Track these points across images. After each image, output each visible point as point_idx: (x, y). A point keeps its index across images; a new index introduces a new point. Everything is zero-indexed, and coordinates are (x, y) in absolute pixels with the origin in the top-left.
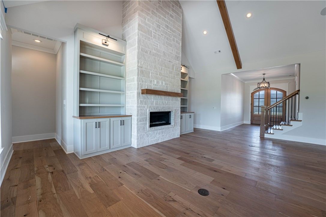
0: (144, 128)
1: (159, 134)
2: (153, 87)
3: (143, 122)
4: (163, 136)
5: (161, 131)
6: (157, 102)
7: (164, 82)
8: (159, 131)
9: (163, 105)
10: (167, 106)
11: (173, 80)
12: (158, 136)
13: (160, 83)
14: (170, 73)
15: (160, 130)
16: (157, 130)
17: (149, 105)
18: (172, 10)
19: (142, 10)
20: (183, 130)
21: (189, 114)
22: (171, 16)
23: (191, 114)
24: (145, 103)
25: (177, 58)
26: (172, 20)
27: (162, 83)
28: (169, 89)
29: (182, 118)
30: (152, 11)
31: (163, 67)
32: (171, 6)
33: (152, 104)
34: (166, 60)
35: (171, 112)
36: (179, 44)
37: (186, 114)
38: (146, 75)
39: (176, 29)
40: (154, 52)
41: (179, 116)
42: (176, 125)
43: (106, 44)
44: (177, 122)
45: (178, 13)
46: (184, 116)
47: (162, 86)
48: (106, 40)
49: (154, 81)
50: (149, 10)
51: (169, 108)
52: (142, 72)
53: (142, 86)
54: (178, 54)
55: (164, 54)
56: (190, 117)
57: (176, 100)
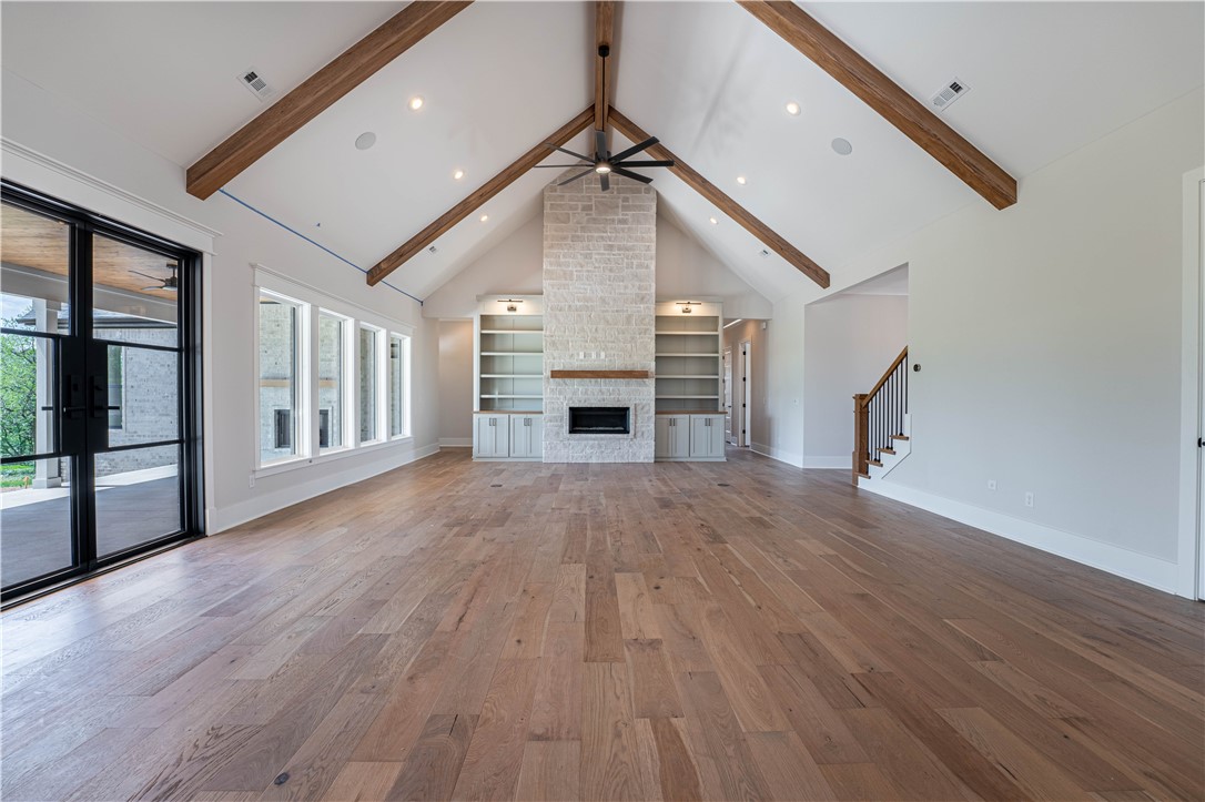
0: (558, 433)
1: (592, 447)
2: (578, 362)
3: (556, 424)
4: (602, 452)
6: (586, 390)
7: (603, 355)
8: (591, 442)
11: (629, 345)
12: (588, 451)
13: (594, 356)
14: (619, 333)
15: (591, 439)
16: (586, 439)
17: (568, 396)
18: (625, 208)
19: (551, 247)
20: (681, 453)
21: (705, 416)
22: (620, 222)
23: (710, 416)
24: (560, 393)
25: (642, 299)
26: (623, 230)
27: (598, 355)
28: (618, 365)
29: (672, 423)
30: (573, 236)
31: (601, 326)
32: (621, 203)
33: (574, 393)
34: (607, 311)
35: (628, 409)
36: (647, 267)
37: (693, 416)
38: (560, 347)
39: (637, 241)
40: (579, 304)
41: (649, 418)
42: (639, 434)
43: (512, 309)
44: (644, 429)
45: (640, 208)
46: (682, 419)
47: (598, 360)
48: (514, 304)
49: (578, 354)
50: (565, 238)
51: (618, 401)
52: (554, 344)
53: (553, 365)
54: (646, 289)
55: (603, 300)
56: (708, 423)
57: (640, 385)
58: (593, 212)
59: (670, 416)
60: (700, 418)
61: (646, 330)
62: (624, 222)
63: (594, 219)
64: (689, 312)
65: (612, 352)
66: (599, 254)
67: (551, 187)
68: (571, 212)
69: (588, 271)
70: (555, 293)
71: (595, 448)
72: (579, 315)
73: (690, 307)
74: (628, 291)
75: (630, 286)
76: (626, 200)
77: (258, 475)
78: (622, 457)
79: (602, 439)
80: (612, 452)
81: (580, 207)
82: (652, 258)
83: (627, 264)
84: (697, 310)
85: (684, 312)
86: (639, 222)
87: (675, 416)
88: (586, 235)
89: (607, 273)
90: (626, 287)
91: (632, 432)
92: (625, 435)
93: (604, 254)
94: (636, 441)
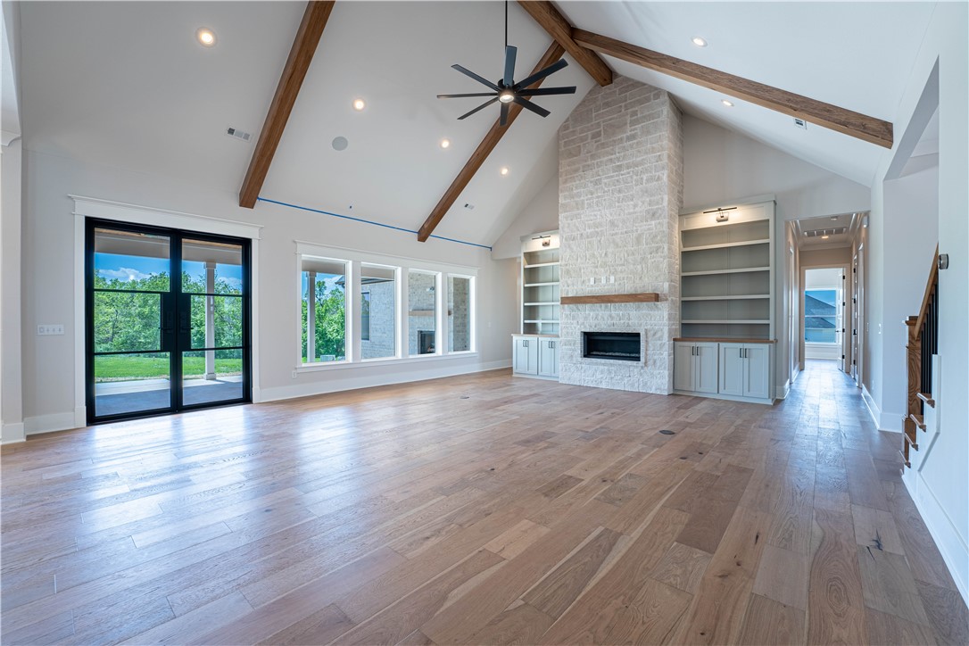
0: (572, 356)
1: (602, 372)
2: (589, 288)
3: (569, 347)
4: (612, 378)
5: (606, 368)
6: (597, 315)
7: (612, 278)
8: (601, 367)
9: (612, 320)
10: (622, 321)
12: (599, 376)
13: (603, 281)
14: (628, 255)
15: (604, 365)
16: (597, 364)
17: (581, 321)
18: (633, 123)
19: (565, 182)
20: (707, 387)
21: (740, 345)
22: (629, 138)
23: (747, 346)
24: (574, 318)
25: (654, 215)
26: (631, 146)
27: (608, 279)
28: (628, 288)
29: (696, 352)
30: (584, 167)
31: (610, 250)
32: (628, 119)
33: (586, 318)
34: (616, 234)
35: (638, 335)
36: (659, 179)
37: (723, 345)
38: (573, 275)
39: (646, 153)
40: (589, 231)
41: (662, 346)
42: (650, 362)
43: (546, 244)
44: (656, 357)
45: (651, 117)
46: (709, 348)
47: (608, 285)
48: (546, 240)
49: (589, 280)
50: (576, 170)
51: (628, 325)
52: (568, 272)
53: (568, 292)
54: (658, 203)
55: (612, 224)
56: (744, 354)
57: (652, 309)
58: (602, 137)
59: (693, 344)
60: (732, 349)
61: (658, 248)
62: (633, 137)
63: (603, 144)
64: (727, 220)
65: (622, 275)
66: (609, 177)
67: (565, 126)
68: (581, 144)
69: (598, 197)
70: (569, 224)
71: (606, 374)
72: (590, 242)
73: (725, 214)
74: (638, 209)
75: (640, 203)
76: (634, 113)
77: (299, 371)
78: (633, 385)
79: (611, 365)
80: (622, 379)
81: (590, 136)
82: (663, 168)
83: (636, 181)
84: (737, 216)
85: (719, 221)
86: (648, 133)
87: (699, 344)
88: (595, 162)
89: (617, 195)
90: (635, 206)
91: (642, 359)
92: (635, 363)
93: (612, 177)
94: (649, 369)
